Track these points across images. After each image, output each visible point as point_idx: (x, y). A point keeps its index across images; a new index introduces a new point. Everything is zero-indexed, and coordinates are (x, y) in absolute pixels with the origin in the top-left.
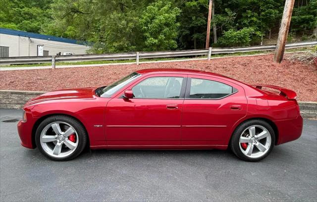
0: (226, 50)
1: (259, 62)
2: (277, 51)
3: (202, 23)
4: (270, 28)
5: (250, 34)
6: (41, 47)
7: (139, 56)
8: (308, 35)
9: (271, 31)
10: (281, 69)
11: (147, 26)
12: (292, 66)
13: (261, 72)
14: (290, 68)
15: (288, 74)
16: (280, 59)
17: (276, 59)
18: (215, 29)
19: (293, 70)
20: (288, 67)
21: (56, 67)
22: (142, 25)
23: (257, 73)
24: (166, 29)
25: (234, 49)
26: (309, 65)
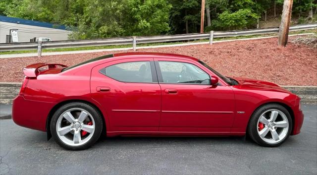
0: (228, 33)
1: (264, 46)
2: (282, 34)
3: (194, 4)
4: (265, 9)
5: (247, 16)
6: (14, 32)
7: (137, 41)
8: (304, 17)
9: (267, 13)
10: (287, 53)
11: (137, 7)
12: (297, 50)
13: (268, 56)
14: (295, 51)
15: (295, 58)
16: (285, 42)
17: (281, 42)
18: (208, 11)
19: (299, 53)
20: (294, 51)
21: (42, 55)
22: (131, 6)
23: (264, 58)
24: (159, 11)
25: (236, 33)
26: (314, 48)
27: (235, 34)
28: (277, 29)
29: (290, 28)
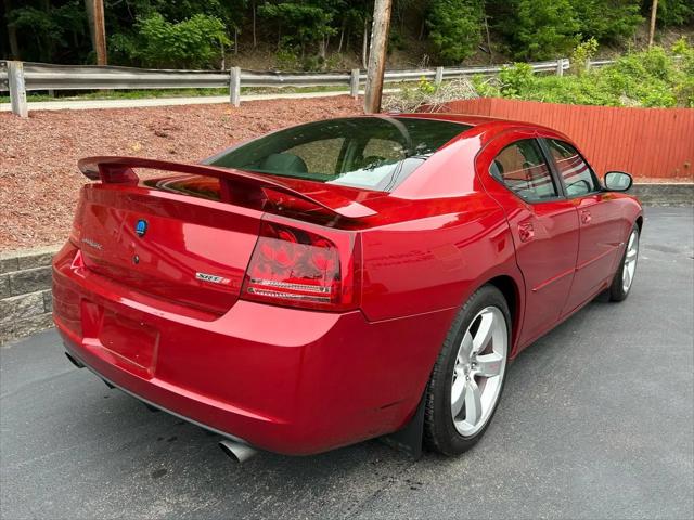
0: (267, 77)
27: (279, 82)
28: (348, 77)
29: (386, 75)
